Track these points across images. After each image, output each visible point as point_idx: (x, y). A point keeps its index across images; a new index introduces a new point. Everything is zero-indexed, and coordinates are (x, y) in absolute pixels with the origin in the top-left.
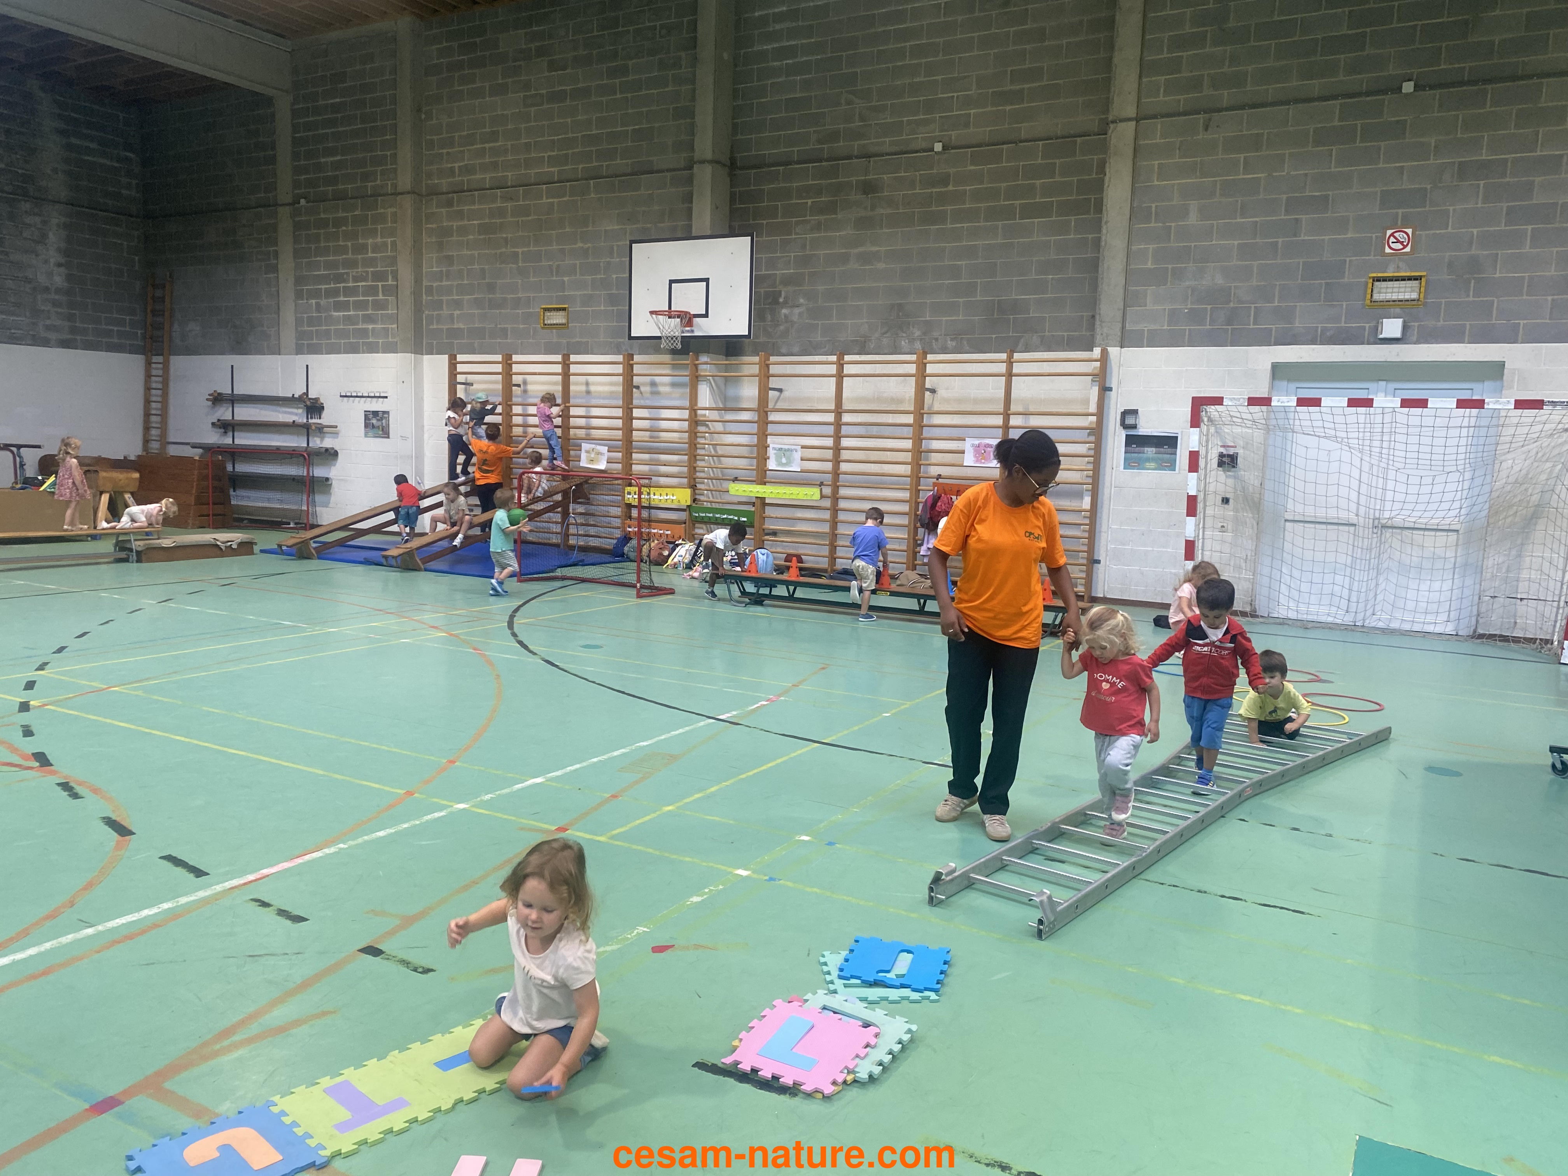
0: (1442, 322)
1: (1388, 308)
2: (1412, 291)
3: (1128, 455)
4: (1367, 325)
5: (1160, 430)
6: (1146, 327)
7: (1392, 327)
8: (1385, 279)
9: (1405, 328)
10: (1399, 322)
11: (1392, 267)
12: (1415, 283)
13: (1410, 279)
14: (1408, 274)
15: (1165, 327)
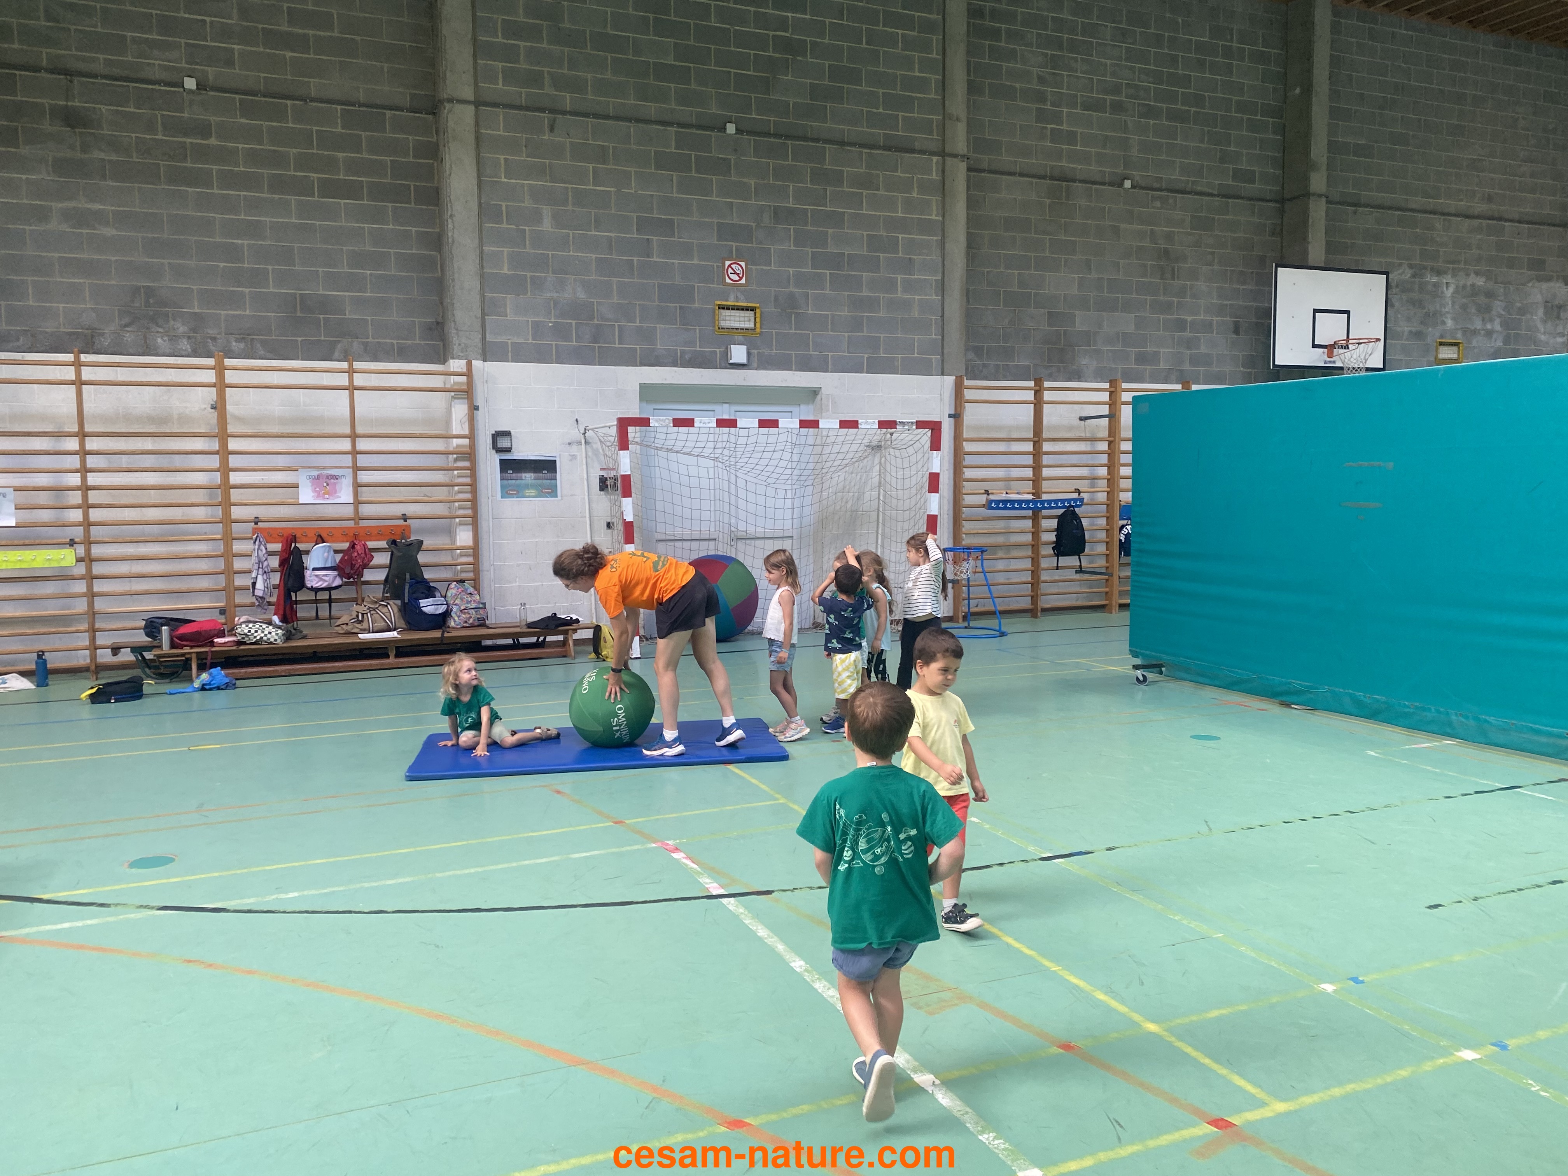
0: (774, 351)
1: (732, 335)
2: (749, 321)
3: (505, 482)
4: (718, 350)
5: (536, 453)
6: (509, 339)
7: (739, 354)
8: (728, 308)
9: (749, 354)
10: (744, 348)
11: (732, 297)
12: (751, 314)
13: (748, 309)
14: (745, 304)
15: (530, 341)
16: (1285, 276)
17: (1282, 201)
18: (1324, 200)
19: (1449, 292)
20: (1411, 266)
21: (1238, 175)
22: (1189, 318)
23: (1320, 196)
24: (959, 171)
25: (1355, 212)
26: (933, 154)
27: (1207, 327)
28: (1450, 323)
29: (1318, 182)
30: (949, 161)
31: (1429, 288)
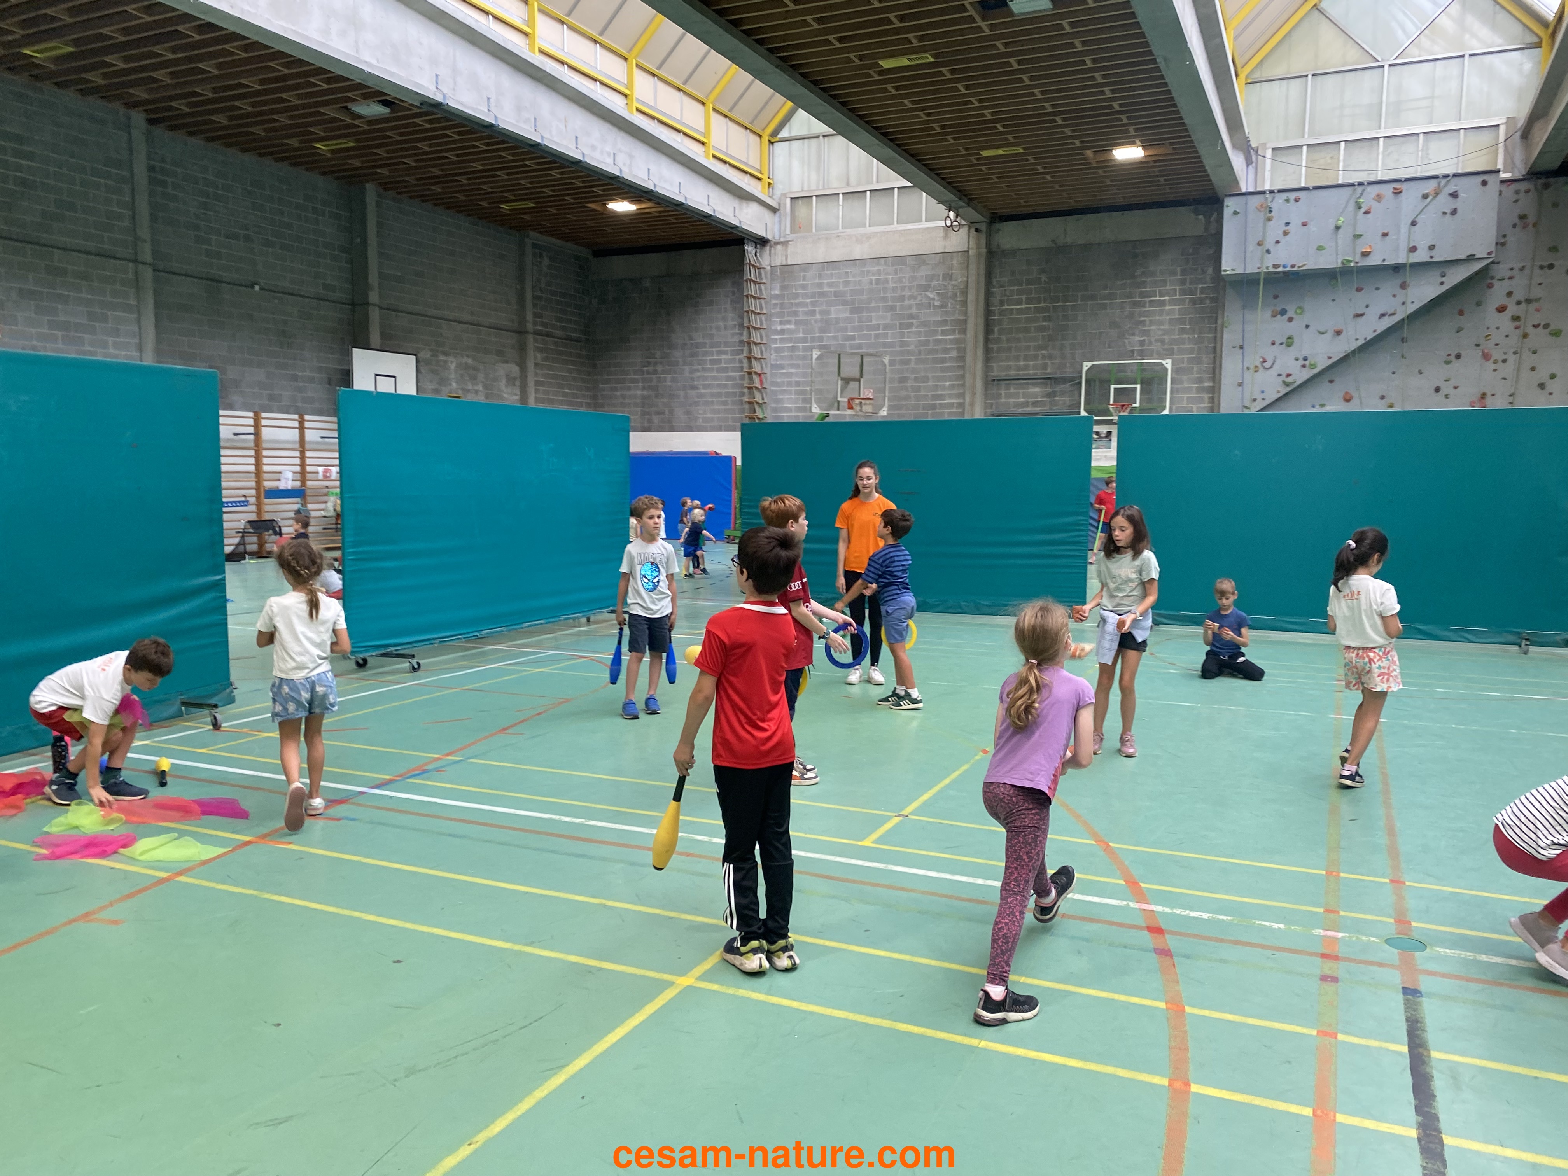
16: (357, 353)
17: (353, 304)
18: (377, 308)
19: (453, 366)
20: (431, 350)
21: (325, 286)
22: (300, 374)
23: (375, 305)
24: (148, 273)
25: (396, 316)
26: (130, 261)
27: (312, 380)
28: (454, 385)
29: (374, 297)
30: (141, 266)
31: (442, 363)
